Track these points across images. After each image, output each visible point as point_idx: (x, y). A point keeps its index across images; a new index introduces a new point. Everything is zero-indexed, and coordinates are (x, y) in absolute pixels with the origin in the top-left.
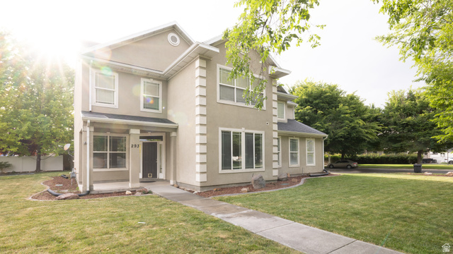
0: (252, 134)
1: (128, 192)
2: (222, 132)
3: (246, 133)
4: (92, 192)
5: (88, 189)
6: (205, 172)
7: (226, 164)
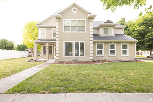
0: (79, 43)
1: (41, 61)
2: (65, 43)
3: (76, 43)
4: (36, 60)
5: (35, 60)
6: (58, 56)
7: (67, 54)
